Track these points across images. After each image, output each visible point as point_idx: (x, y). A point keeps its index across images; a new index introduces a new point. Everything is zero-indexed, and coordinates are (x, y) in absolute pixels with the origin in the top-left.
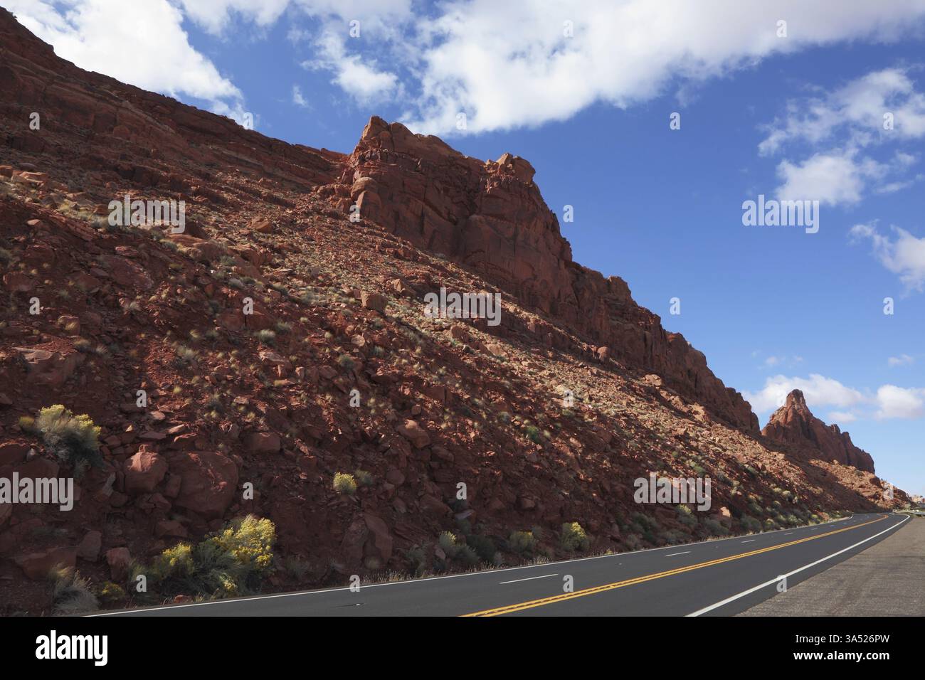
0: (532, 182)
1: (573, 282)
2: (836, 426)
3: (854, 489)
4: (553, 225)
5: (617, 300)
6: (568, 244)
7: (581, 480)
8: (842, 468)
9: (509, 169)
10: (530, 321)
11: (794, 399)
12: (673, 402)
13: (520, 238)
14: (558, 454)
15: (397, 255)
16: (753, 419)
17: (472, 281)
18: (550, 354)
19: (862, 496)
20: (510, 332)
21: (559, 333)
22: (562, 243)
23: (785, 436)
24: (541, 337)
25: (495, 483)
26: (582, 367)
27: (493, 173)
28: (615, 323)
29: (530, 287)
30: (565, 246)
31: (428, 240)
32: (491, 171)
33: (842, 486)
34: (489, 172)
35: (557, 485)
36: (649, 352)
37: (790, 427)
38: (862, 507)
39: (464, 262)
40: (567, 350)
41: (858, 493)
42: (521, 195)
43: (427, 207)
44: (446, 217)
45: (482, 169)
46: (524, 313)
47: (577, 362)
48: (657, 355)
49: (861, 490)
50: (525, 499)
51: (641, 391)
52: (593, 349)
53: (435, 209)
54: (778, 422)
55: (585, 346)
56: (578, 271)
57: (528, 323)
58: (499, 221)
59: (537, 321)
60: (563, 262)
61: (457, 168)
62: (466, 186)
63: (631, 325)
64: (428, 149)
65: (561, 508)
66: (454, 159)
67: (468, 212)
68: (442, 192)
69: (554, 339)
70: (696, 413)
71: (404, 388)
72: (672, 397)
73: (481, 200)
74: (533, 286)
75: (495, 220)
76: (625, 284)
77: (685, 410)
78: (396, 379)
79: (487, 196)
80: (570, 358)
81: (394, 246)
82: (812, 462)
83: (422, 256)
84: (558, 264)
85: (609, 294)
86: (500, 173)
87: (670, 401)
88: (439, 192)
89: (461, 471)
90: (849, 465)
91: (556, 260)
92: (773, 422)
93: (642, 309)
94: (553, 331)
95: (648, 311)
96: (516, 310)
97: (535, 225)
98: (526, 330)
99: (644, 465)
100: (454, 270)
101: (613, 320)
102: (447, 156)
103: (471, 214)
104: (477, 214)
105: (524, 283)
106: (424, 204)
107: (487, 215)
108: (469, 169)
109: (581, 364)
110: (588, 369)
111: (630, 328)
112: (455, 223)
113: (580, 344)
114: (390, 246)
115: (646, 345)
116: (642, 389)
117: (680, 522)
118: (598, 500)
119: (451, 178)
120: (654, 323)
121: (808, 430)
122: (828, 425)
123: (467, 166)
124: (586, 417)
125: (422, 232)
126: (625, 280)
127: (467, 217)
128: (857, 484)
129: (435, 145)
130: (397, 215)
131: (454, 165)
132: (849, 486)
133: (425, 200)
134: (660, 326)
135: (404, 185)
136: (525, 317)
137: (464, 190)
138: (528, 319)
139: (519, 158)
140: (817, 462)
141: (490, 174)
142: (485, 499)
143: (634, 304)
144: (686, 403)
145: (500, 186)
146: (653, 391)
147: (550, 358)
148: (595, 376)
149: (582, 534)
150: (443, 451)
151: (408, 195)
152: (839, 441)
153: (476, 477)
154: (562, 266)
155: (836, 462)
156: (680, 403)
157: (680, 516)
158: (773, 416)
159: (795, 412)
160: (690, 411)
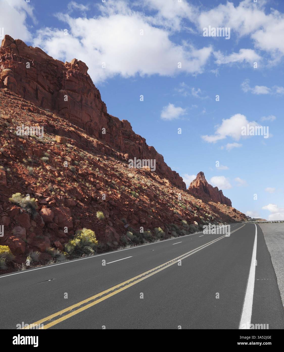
0: (87, 74)
1: (108, 123)
2: (217, 187)
3: (227, 214)
4: (98, 96)
5: (126, 131)
6: (105, 104)
7: (154, 212)
8: (222, 205)
9: (76, 67)
10: (94, 142)
11: (200, 176)
12: (156, 178)
13: (84, 102)
14: (143, 202)
15: (30, 110)
16: (184, 184)
17: (65, 123)
18: (105, 157)
19: (230, 217)
20: (87, 147)
21: (107, 148)
22: (102, 104)
23: (197, 192)
24: (100, 150)
25: (131, 214)
26: (119, 163)
27: (69, 68)
28: (126, 142)
29: (89, 125)
30: (103, 106)
31: (40, 102)
32: (67, 67)
33: (222, 213)
34: (67, 68)
35: (147, 214)
36: (142, 155)
37: (198, 188)
38: (230, 221)
39: (58, 113)
40: (111, 155)
41: (228, 216)
42: (83, 80)
43: (39, 85)
44: (48, 90)
45: (63, 66)
46: (91, 138)
47: (116, 161)
48: (145, 157)
49: (229, 214)
50: (142, 220)
51: (143, 173)
52: (122, 155)
53: (42, 86)
54: (194, 186)
55: (119, 153)
56: (110, 118)
57: (93, 143)
58: (73, 93)
59: (97, 142)
60: (103, 113)
61: (51, 65)
62: (56, 75)
63: (133, 143)
64: (36, 55)
65: (152, 222)
66: (49, 60)
67: (58, 88)
68: (45, 77)
69: (105, 150)
70: (166, 183)
71: (90, 178)
72: (156, 176)
73: (64, 82)
74: (90, 125)
75: (71, 92)
76: (129, 124)
77: (162, 181)
78: (86, 174)
79: (67, 80)
80: (113, 159)
81: (28, 106)
82: (210, 203)
83: (41, 111)
84: (101, 114)
85: (122, 128)
86: (72, 69)
87: (155, 177)
88: (44, 78)
89: (121, 210)
90: (224, 204)
91: (100, 112)
92: (192, 186)
93: (138, 135)
94: (105, 147)
95: (140, 136)
96: (87, 137)
97: (90, 95)
98: (93, 146)
99: (167, 206)
100: (56, 117)
101: (125, 140)
102: (46, 59)
103: (60, 89)
104: (63, 90)
105: (87, 123)
106: (37, 84)
107: (68, 90)
108: (57, 66)
109: (118, 162)
110: (122, 164)
111: (132, 144)
112: (52, 93)
113: (116, 153)
114: (26, 106)
115: (140, 152)
116: (144, 173)
117: (184, 227)
118: (160, 219)
119: (49, 70)
120: (143, 142)
121: (206, 189)
122: (214, 187)
123: (56, 64)
124: (143, 186)
125: (37, 98)
126: (129, 122)
127: (58, 91)
128: (228, 212)
129: (39, 53)
130: (25, 89)
131: (50, 64)
132: (225, 212)
133: (37, 82)
134: (146, 143)
135: (26, 73)
136: (92, 140)
137: (56, 77)
138: (93, 141)
139: (80, 61)
140: (212, 203)
141: (67, 69)
142: (130, 220)
143: (134, 133)
144: (161, 178)
145: (73, 75)
146: (148, 173)
147: (105, 159)
148: (125, 167)
149: (162, 231)
150: (113, 203)
151: (29, 79)
152: (218, 194)
153: (126, 212)
154: (103, 115)
155: (219, 203)
156: (159, 178)
157: (183, 225)
158: (191, 183)
159: (201, 182)
160: (163, 182)
